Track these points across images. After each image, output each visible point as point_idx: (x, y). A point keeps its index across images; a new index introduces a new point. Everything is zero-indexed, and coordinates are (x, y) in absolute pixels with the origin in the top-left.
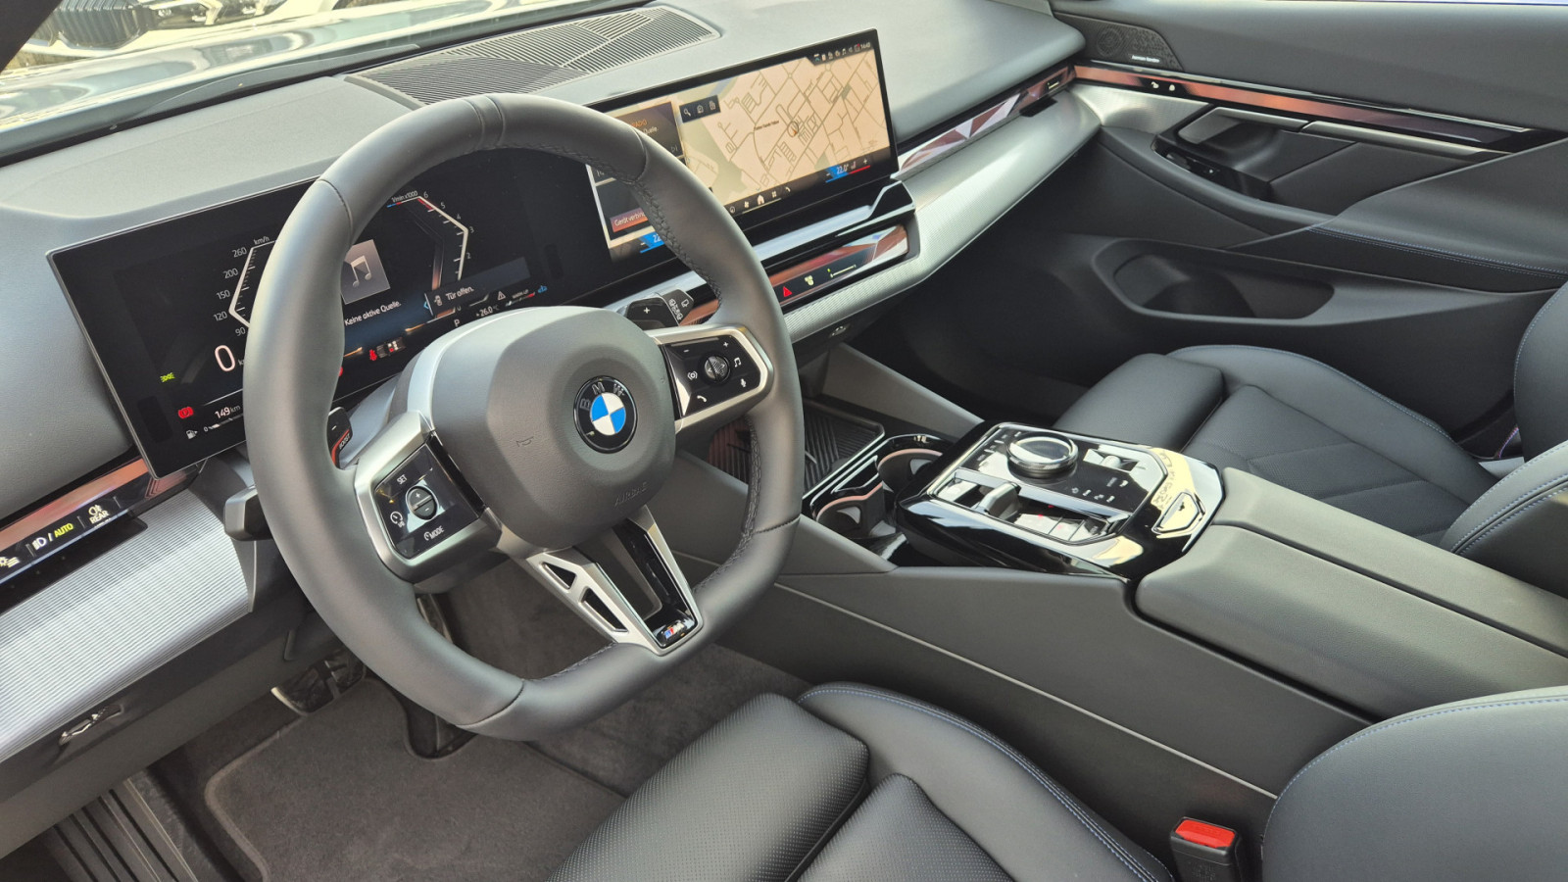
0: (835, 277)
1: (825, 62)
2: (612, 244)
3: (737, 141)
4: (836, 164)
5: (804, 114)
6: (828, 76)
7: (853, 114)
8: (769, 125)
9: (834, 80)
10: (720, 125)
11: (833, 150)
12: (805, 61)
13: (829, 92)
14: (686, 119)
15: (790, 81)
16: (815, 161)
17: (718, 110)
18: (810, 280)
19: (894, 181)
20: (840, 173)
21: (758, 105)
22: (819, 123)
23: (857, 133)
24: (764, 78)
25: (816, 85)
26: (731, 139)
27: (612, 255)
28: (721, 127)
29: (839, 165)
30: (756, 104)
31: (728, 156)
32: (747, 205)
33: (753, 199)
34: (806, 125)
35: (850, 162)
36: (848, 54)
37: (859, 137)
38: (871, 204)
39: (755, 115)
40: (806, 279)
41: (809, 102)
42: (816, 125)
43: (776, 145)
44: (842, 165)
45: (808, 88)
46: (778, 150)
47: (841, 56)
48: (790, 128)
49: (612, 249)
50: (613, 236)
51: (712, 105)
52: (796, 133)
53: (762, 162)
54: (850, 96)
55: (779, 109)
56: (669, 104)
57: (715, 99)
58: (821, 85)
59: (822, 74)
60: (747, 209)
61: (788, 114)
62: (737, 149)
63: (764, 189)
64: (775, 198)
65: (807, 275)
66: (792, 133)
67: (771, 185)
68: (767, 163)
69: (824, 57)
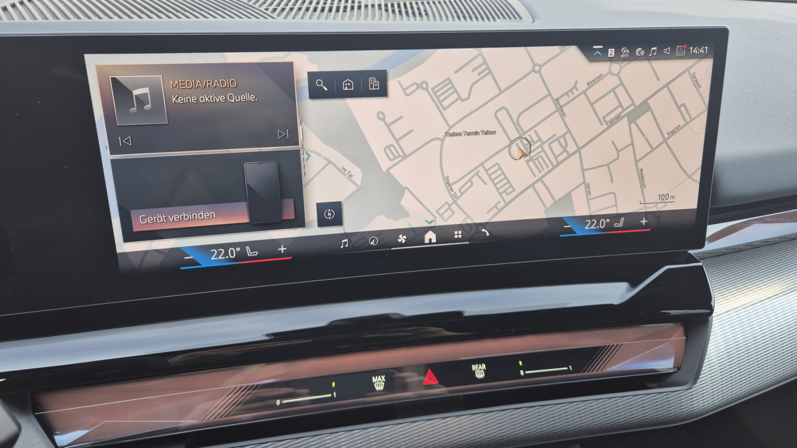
0: (526, 376)
1: (611, 60)
2: (122, 247)
3: (408, 145)
4: (587, 213)
5: (545, 132)
6: (610, 82)
7: (642, 148)
8: (476, 133)
9: (620, 91)
10: (381, 116)
11: (588, 192)
12: (573, 52)
13: (606, 106)
14: (315, 94)
15: (535, 77)
16: (549, 202)
17: (382, 92)
18: (479, 371)
19: (692, 259)
20: (589, 229)
21: (463, 100)
22: (572, 148)
23: (641, 178)
24: (485, 63)
25: (584, 92)
26: (397, 141)
27: (121, 263)
28: (383, 120)
29: (591, 217)
30: (459, 98)
31: (385, 164)
32: (402, 239)
33: (416, 234)
34: (546, 146)
35: (616, 217)
36: (660, 57)
37: (643, 185)
38: (634, 285)
39: (452, 115)
40: (474, 367)
41: (563, 115)
42: (565, 149)
43: (482, 164)
44: (598, 217)
45: (567, 94)
46: (483, 173)
47: (646, 58)
48: (514, 146)
49: (125, 254)
50: (130, 236)
51: (374, 83)
52: (524, 155)
53: (448, 184)
54: (645, 121)
55: (502, 115)
56: (290, 65)
57: (382, 76)
58: (594, 93)
59: (600, 77)
60: (401, 244)
61: (517, 125)
62: (405, 157)
63: (440, 222)
64: (458, 240)
65: (478, 361)
66: (516, 153)
67: (457, 219)
68: (456, 188)
69: (611, 52)
